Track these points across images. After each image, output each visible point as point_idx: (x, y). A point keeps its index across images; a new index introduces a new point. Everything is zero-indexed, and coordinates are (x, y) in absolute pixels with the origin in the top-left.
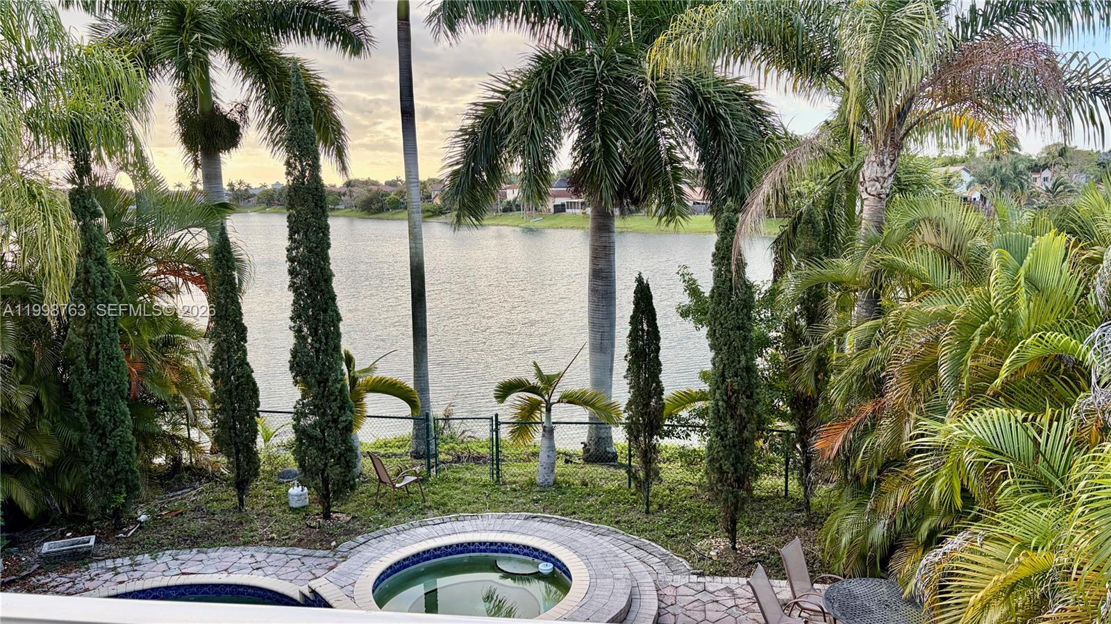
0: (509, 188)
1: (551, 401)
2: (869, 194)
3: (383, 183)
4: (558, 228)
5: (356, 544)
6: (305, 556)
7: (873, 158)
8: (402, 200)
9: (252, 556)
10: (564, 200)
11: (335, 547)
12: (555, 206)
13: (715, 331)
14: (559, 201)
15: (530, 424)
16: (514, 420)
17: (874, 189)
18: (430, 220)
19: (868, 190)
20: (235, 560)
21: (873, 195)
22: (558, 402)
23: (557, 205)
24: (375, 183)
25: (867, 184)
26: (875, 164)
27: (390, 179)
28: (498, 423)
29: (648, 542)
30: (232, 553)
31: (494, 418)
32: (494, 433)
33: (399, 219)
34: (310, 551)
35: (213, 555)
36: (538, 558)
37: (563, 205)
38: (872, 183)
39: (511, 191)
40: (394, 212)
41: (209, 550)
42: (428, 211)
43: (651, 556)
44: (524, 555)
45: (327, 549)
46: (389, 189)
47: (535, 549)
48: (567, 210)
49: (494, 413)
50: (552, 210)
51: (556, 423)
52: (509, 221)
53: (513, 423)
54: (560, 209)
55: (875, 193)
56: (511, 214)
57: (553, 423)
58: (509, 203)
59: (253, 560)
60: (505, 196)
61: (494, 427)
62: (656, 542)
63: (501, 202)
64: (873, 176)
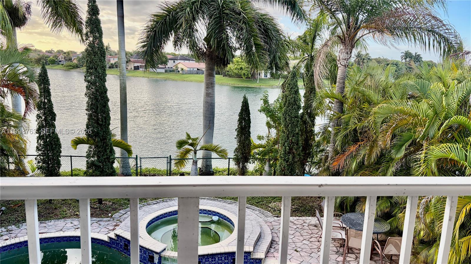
0: (112, 57)
1: (197, 149)
2: (342, 65)
3: (45, 51)
4: (136, 77)
5: (122, 214)
6: (99, 221)
7: (344, 51)
8: (56, 60)
9: (71, 223)
10: (139, 64)
11: (111, 216)
12: (134, 67)
13: (286, 118)
14: (136, 65)
15: (184, 159)
16: (177, 158)
17: (344, 63)
18: (72, 70)
19: (342, 63)
20: (64, 225)
21: (343, 66)
22: (200, 150)
23: (135, 67)
24: (40, 51)
25: (341, 61)
26: (345, 53)
27: (48, 50)
28: (171, 159)
29: (250, 205)
30: (59, 222)
31: (169, 157)
32: (169, 164)
33: (55, 69)
34: (100, 219)
35: (50, 224)
36: (210, 215)
37: (138, 67)
38: (343, 61)
39: (113, 59)
40: (52, 65)
41: (46, 222)
42: (71, 66)
43: (254, 211)
44: (204, 213)
45: (108, 217)
46: (49, 54)
47: (209, 211)
48: (140, 69)
49: (169, 155)
50: (133, 68)
51: (199, 159)
52: (112, 73)
53: (177, 159)
54: (136, 68)
55: (344, 65)
56: (113, 69)
57: (197, 159)
58: (112, 64)
59: (72, 225)
60: (110, 61)
61: (169, 161)
62: (253, 205)
63: (108, 63)
64: (344, 58)
